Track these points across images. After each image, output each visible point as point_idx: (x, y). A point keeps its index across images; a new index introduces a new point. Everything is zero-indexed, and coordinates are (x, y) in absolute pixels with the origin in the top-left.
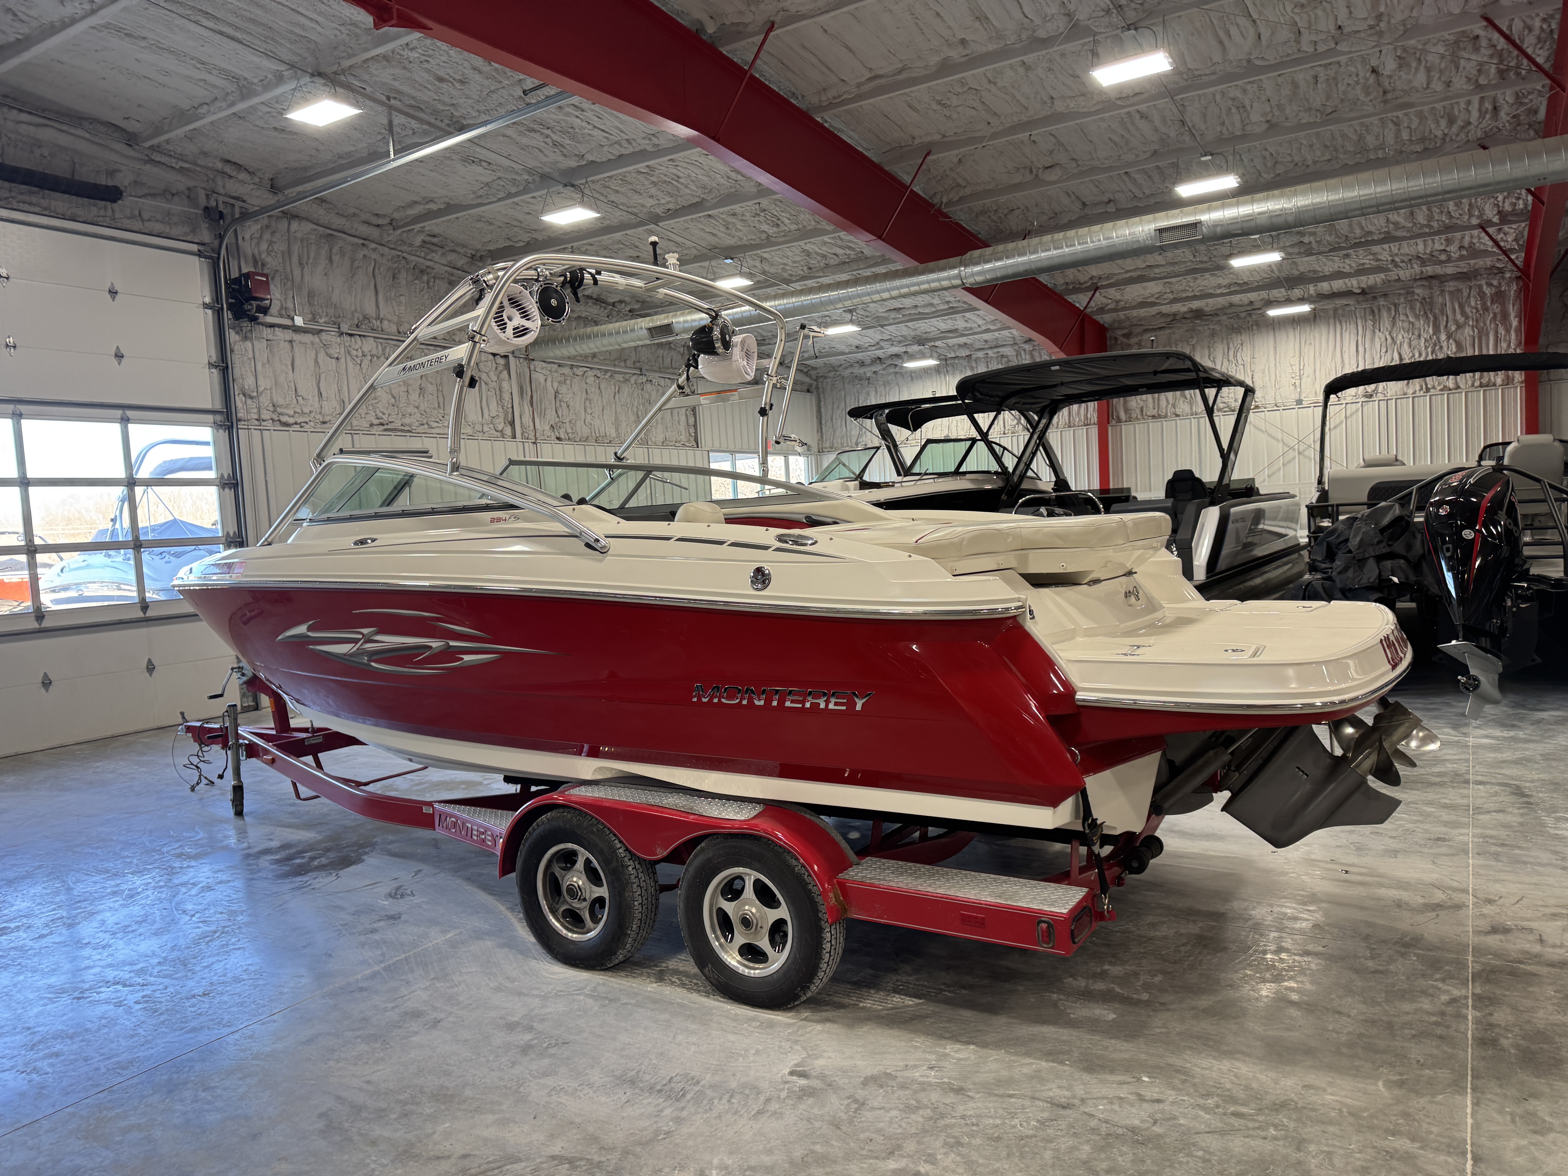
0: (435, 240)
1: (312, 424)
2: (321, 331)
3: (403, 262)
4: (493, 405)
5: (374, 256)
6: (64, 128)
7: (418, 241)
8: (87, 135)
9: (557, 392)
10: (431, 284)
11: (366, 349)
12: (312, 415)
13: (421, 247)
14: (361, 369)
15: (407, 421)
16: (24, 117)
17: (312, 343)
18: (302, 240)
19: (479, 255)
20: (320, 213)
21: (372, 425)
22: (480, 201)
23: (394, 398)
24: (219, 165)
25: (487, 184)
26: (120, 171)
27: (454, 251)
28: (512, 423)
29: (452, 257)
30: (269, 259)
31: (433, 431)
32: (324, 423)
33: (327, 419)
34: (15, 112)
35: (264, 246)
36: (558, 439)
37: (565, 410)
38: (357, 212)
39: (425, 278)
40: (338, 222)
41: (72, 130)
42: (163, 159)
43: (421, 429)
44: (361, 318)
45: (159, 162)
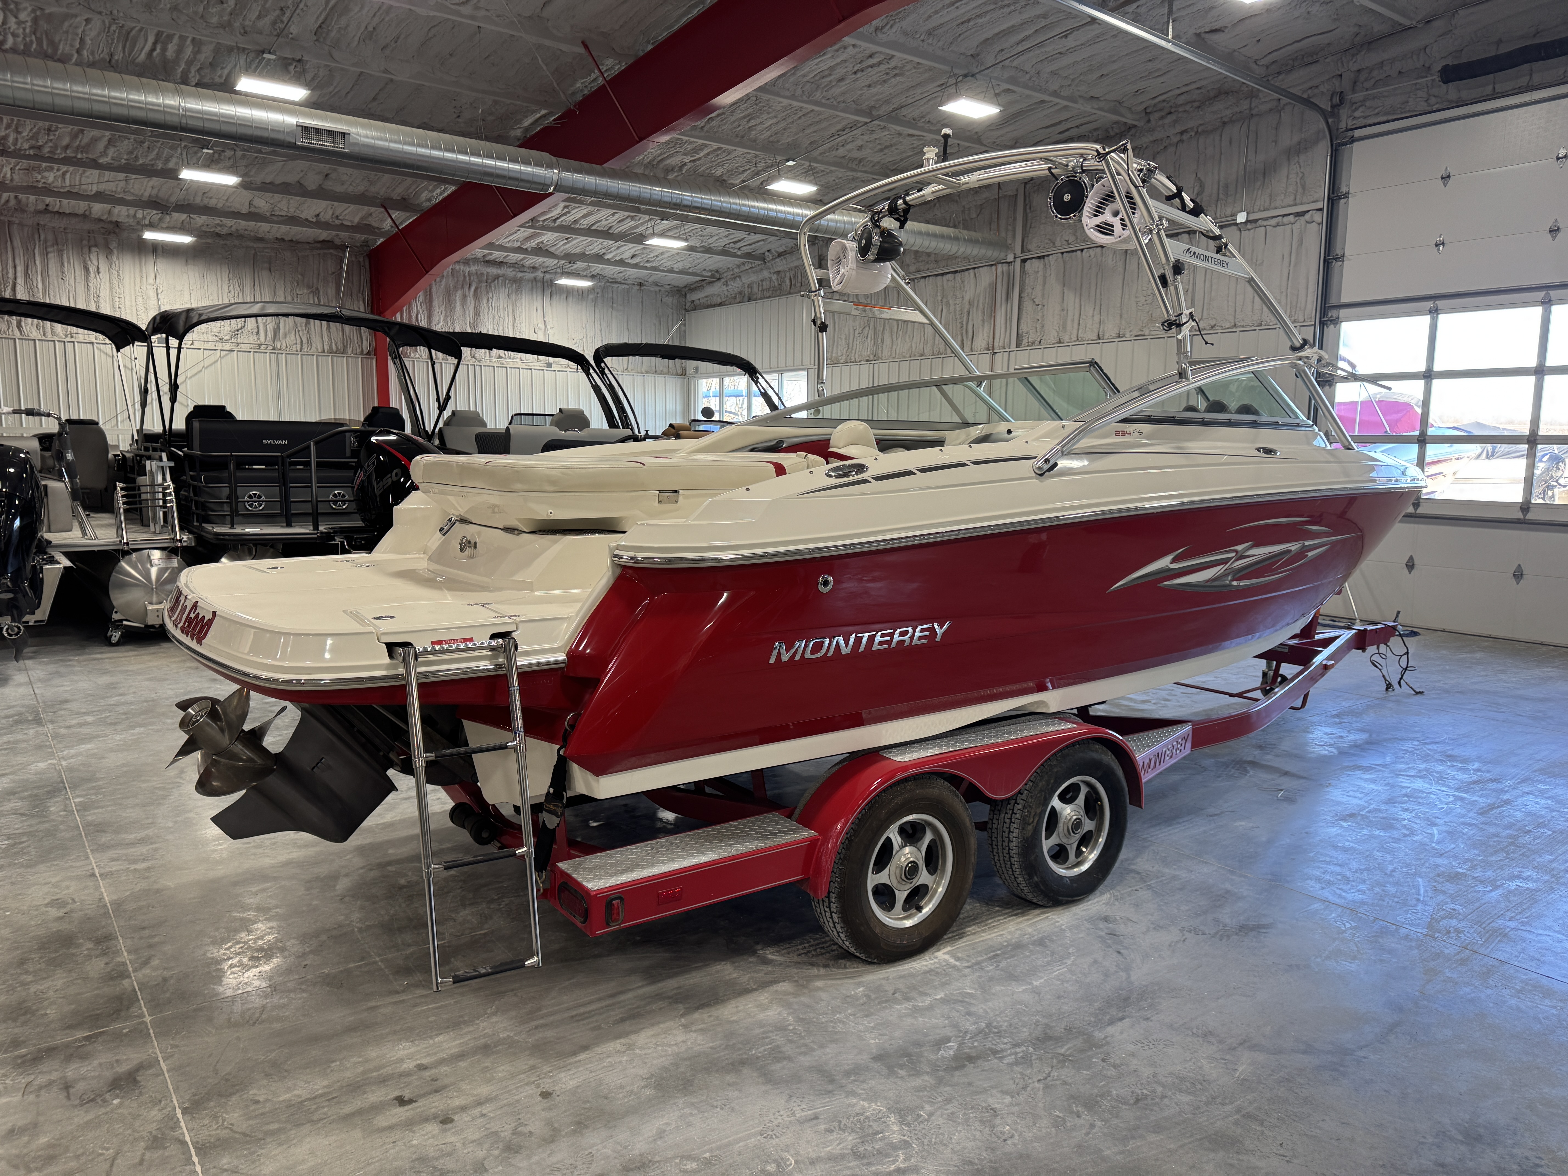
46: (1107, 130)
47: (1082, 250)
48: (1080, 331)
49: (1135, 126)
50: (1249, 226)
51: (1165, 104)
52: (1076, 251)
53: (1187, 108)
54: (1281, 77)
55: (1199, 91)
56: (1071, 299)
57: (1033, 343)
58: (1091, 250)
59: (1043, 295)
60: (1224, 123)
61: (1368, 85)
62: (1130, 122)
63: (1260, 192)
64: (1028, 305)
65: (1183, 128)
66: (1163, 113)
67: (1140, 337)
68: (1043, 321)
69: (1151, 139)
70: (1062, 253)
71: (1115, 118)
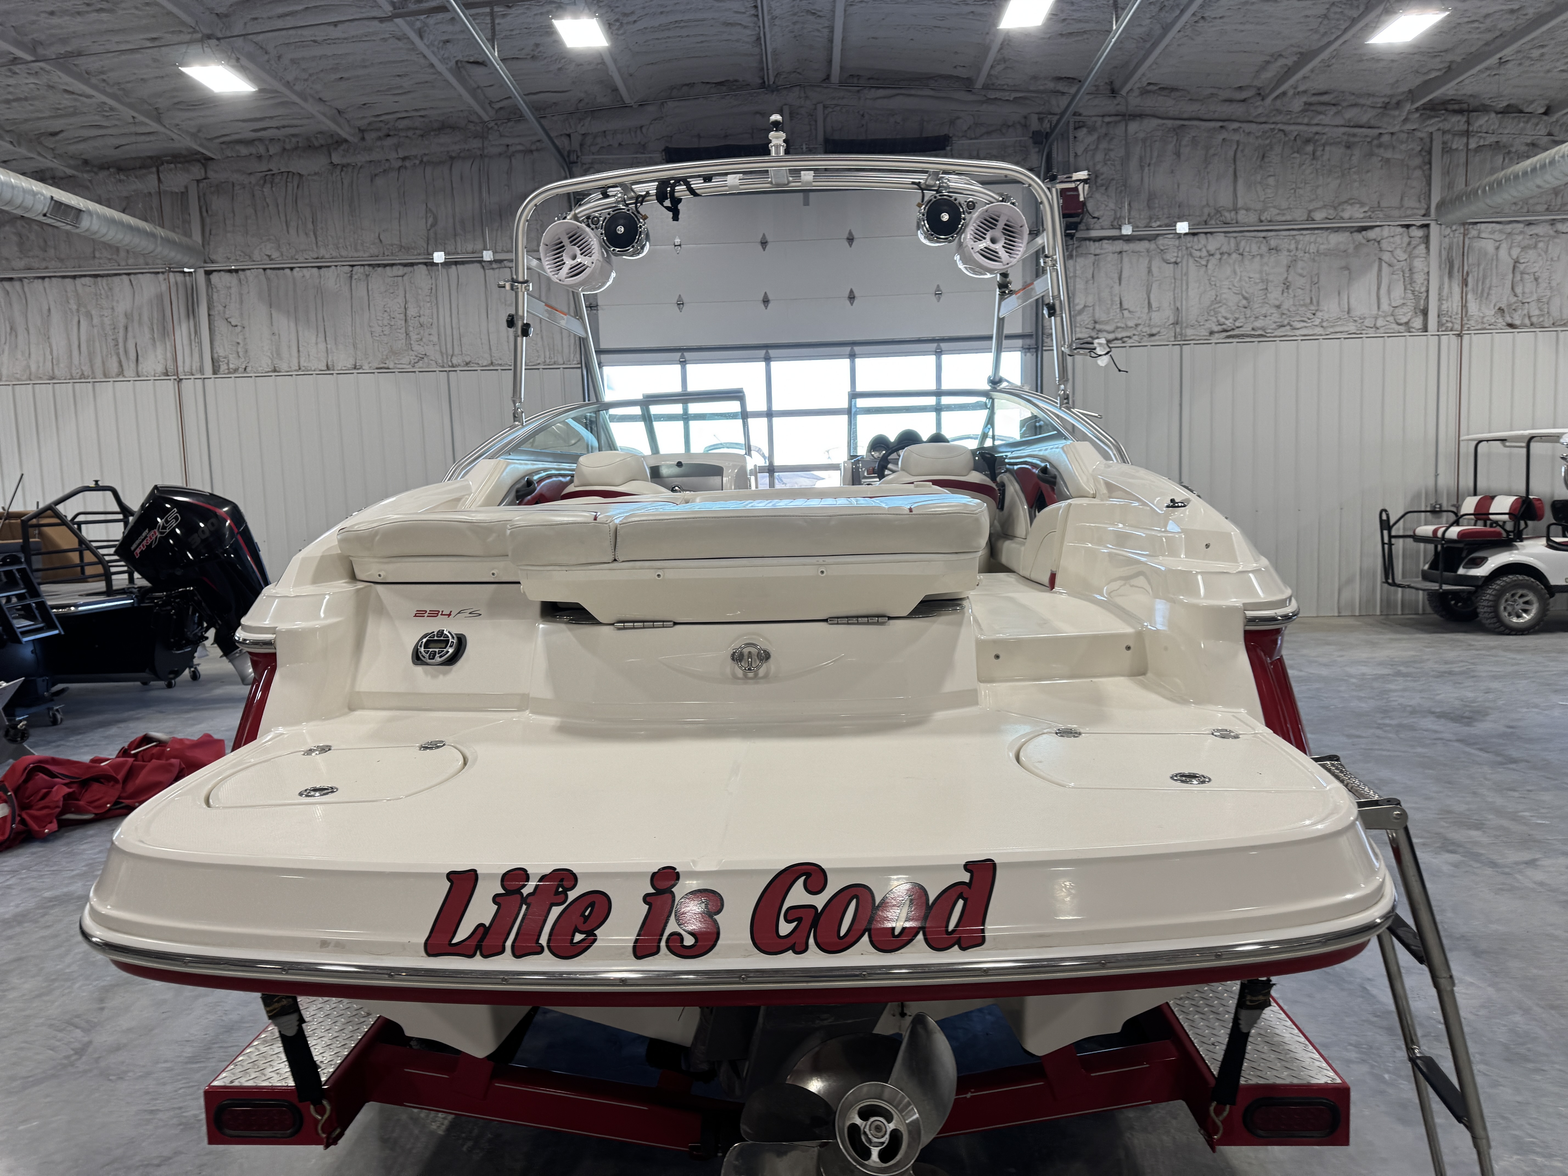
0: (1325, 98)
1: (1136, 338)
2: (1158, 235)
3: (1281, 135)
4: (1398, 292)
5: (1236, 137)
6: (913, 92)
7: (1297, 105)
8: (931, 93)
9: (1517, 262)
10: (1318, 153)
11: (1212, 247)
12: (1139, 328)
13: (1304, 111)
14: (1206, 271)
15: (1258, 324)
16: (881, 92)
17: (1148, 251)
18: (1144, 140)
19: (1394, 101)
20: (1167, 104)
21: (1212, 333)
22: (1326, 40)
23: (1245, 298)
24: (1051, 85)
25: (1325, 16)
26: (958, 118)
27: (1355, 105)
28: (1425, 313)
29: (1350, 114)
30: (1105, 169)
31: (1297, 332)
32: (1152, 335)
33: (1154, 331)
34: (873, 90)
35: (1099, 157)
36: (1511, 326)
37: (1529, 285)
38: (1214, 91)
39: (1310, 148)
40: (1191, 109)
41: (919, 93)
42: (998, 95)
43: (1278, 332)
44: (1213, 212)
45: (996, 99)
46: (308, 139)
47: (292, 269)
48: (302, 360)
49: (346, 141)
50: (494, 266)
51: (382, 124)
52: (283, 269)
53: (410, 133)
54: (510, 124)
55: (422, 119)
56: (283, 323)
57: (236, 370)
58: (305, 270)
59: (241, 315)
60: (452, 158)
61: (594, 149)
62: (344, 135)
63: (499, 233)
64: (221, 326)
65: (406, 155)
66: (380, 134)
67: (382, 369)
68: (245, 344)
69: (368, 159)
70: (265, 269)
71: (333, 127)
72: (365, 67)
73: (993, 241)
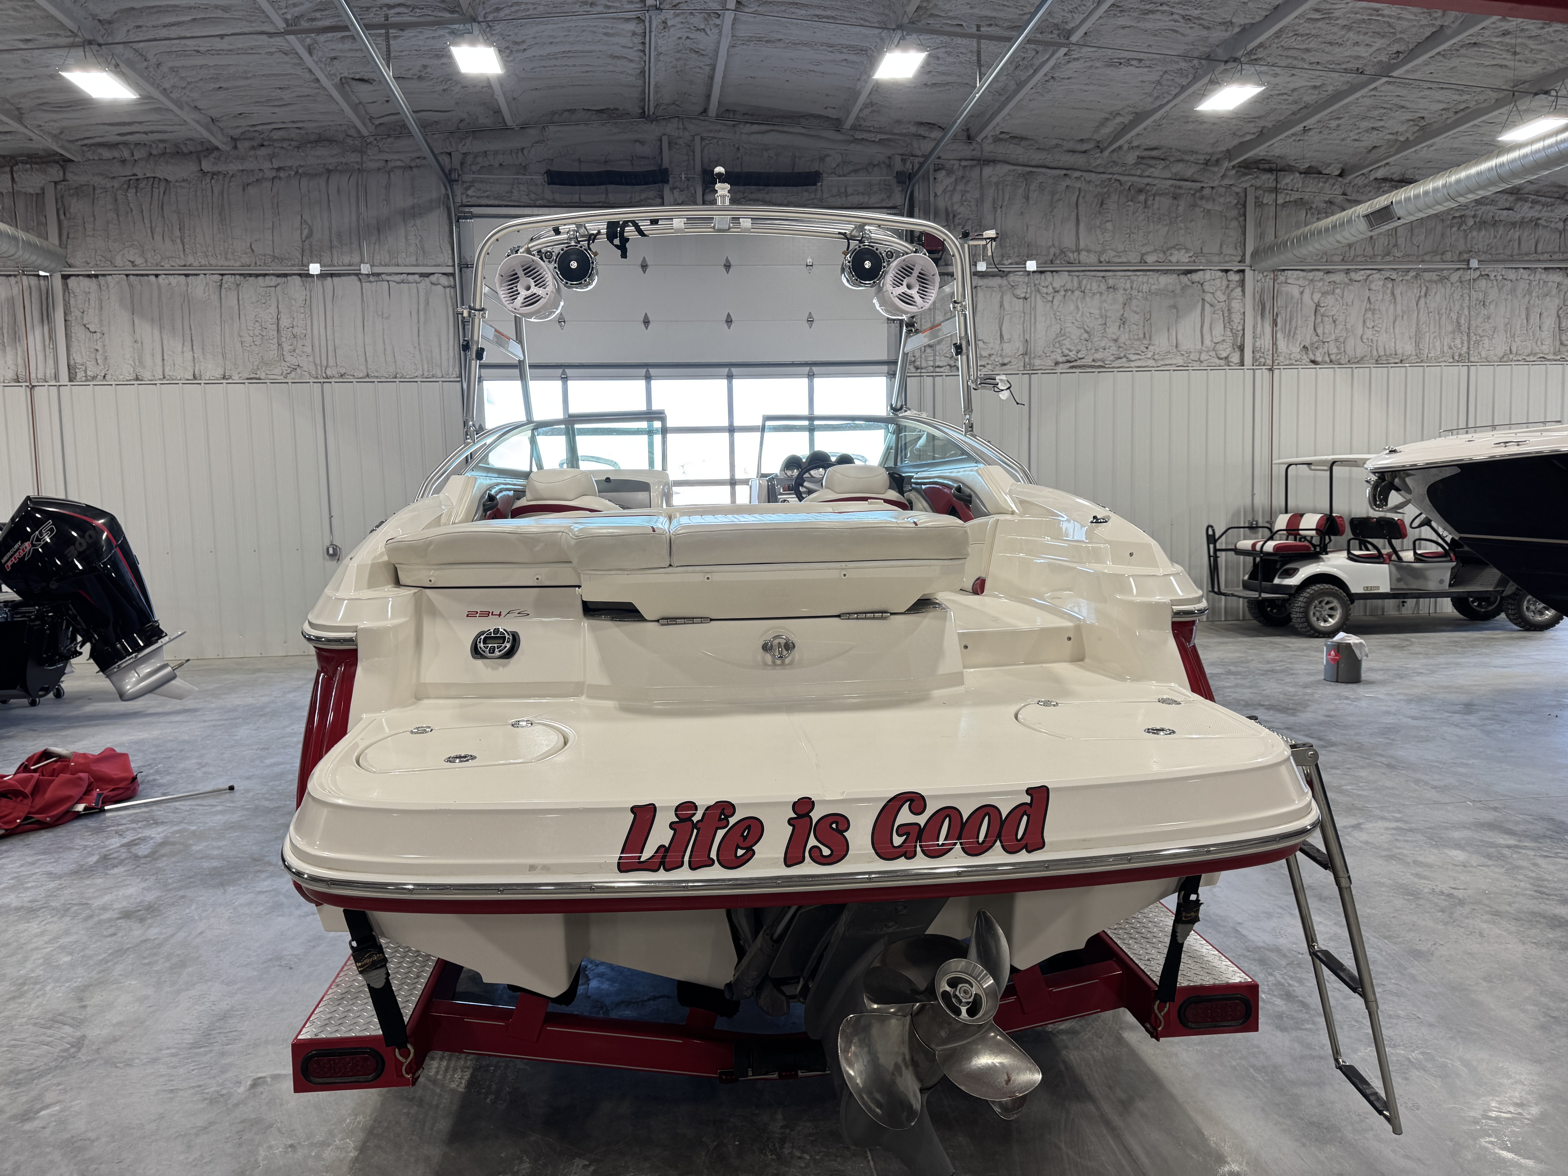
0: (1154, 153)
1: (989, 367)
2: (1009, 272)
3: (1117, 184)
4: (1219, 329)
5: (1078, 185)
6: (786, 129)
7: (1131, 158)
8: (803, 131)
9: (1318, 305)
10: (1150, 202)
11: (1057, 285)
12: (993, 357)
13: (1136, 164)
14: (1052, 307)
15: (1098, 356)
16: (755, 128)
17: (1000, 287)
18: (997, 184)
19: (1214, 158)
20: (1017, 152)
21: (1057, 363)
22: (1158, 103)
23: (1087, 332)
24: (913, 129)
25: (1159, 83)
26: (828, 155)
27: (1181, 160)
28: (1242, 349)
29: (1177, 168)
30: (962, 209)
31: (1132, 364)
32: (1004, 365)
33: (1006, 361)
34: (748, 125)
35: (957, 197)
36: (1314, 362)
37: (1329, 327)
38: (1060, 142)
39: (1142, 198)
40: (1038, 157)
41: (792, 130)
42: (865, 135)
43: (1117, 364)
44: (1058, 252)
45: (863, 139)
46: (176, 145)
47: (157, 276)
48: (167, 369)
49: (217, 149)
50: (372, 279)
51: (257, 134)
52: (147, 275)
53: (285, 145)
54: (389, 140)
55: (298, 131)
56: (146, 331)
57: (94, 378)
58: (171, 278)
59: (101, 321)
60: (329, 171)
61: (474, 168)
62: (217, 143)
63: (377, 246)
64: (78, 332)
65: (281, 165)
66: (255, 144)
67: (253, 379)
68: (105, 351)
69: (241, 168)
70: (127, 275)
71: (206, 134)
72: (247, 78)
73: (909, 287)
